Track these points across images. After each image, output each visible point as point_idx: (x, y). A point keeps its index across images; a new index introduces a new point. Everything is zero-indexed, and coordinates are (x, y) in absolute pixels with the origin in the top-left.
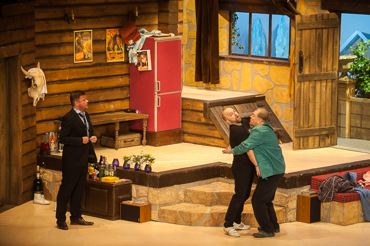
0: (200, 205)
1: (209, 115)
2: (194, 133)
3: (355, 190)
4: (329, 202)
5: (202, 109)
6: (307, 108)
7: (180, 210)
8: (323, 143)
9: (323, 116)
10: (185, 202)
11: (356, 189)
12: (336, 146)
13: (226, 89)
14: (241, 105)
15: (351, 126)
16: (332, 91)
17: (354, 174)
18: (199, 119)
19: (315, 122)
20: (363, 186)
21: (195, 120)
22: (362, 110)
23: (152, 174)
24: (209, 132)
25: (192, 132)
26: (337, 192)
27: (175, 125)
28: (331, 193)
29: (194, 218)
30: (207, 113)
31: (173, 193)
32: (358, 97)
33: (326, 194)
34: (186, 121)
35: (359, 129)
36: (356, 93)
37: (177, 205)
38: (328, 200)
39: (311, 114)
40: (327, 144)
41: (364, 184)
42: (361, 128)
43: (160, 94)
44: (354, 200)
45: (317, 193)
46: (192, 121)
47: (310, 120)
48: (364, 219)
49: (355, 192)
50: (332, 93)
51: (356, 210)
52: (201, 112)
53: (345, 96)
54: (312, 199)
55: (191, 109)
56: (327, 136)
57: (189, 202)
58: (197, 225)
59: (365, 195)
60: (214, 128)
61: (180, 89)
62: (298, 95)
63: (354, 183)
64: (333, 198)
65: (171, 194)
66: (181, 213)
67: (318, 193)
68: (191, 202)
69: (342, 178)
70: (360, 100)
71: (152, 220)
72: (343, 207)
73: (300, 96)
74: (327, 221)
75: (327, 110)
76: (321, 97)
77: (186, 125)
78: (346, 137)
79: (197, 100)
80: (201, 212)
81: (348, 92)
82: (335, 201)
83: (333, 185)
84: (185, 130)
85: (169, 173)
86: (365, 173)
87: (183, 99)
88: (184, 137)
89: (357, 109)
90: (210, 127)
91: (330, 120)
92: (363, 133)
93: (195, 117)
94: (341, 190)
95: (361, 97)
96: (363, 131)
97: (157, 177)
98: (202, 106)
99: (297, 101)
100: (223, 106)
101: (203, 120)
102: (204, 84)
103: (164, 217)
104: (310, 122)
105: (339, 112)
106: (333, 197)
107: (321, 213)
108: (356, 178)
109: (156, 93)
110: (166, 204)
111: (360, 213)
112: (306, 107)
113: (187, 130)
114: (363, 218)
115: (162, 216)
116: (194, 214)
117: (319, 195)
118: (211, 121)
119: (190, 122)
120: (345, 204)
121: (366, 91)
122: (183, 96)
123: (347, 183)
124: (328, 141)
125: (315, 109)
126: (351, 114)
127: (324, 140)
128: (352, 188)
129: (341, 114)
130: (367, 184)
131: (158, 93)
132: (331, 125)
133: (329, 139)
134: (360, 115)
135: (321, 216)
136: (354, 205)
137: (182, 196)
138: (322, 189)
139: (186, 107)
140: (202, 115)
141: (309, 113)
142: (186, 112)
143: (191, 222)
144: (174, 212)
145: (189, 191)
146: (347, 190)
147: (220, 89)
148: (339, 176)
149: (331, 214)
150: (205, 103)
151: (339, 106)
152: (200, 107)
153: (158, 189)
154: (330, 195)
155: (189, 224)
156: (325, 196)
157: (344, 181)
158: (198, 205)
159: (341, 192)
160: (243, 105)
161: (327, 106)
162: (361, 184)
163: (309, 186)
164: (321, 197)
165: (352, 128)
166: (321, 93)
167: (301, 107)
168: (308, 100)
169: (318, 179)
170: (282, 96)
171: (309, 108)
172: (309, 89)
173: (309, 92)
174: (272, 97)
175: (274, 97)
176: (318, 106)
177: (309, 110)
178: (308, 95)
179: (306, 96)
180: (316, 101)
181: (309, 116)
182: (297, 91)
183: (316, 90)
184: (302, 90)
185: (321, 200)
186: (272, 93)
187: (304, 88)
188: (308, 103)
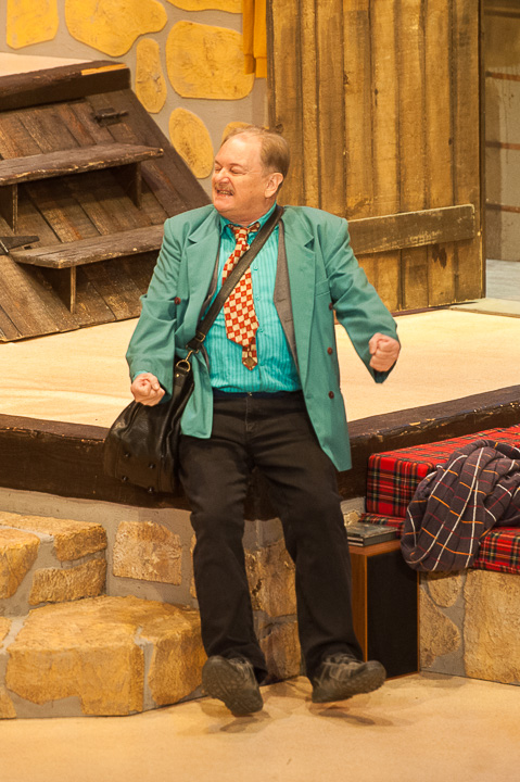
4: (455, 573)
6: (337, 119)
8: (420, 289)
9: (413, 158)
12: (480, 304)
16: (452, 32)
19: (375, 190)
26: (496, 526)
28: (464, 529)
33: (442, 539)
38: (452, 568)
39: (356, 150)
40: (436, 293)
45: (396, 536)
47: (352, 180)
50: (452, 43)
54: (373, 562)
56: (437, 252)
62: (290, 60)
64: (477, 555)
67: (405, 534)
69: (514, 455)
73: (299, 63)
74: (455, 669)
75: (433, 128)
76: (399, 62)
82: (486, 568)
83: (475, 489)
91: (448, 173)
94: (513, 515)
99: (285, 91)
104: (351, 189)
105: (488, 137)
106: (478, 550)
107: (422, 632)
112: (329, 114)
117: (410, 541)
124: (442, 278)
125: (371, 124)
127: (421, 274)
129: (498, 145)
132: (454, 201)
133: (449, 271)
135: (423, 643)
138: (420, 511)
141: (345, 146)
148: (500, 448)
149: (471, 632)
151: (488, 109)
154: (459, 541)
156: (436, 549)
159: (515, 525)
160: (20, 115)
161: (433, 109)
163: (358, 502)
164: (418, 553)
166: (398, 46)
167: (308, 116)
168: (338, 80)
169: (403, 466)
170: (212, 67)
171: (344, 118)
172: (342, 27)
173: (342, 40)
174: (166, 71)
175: (171, 73)
176: (385, 108)
177: (344, 129)
178: (336, 57)
179: (329, 60)
180: (379, 86)
181: (345, 161)
182: (283, 38)
183: (376, 30)
184: (308, 35)
185: (418, 565)
186: (162, 54)
187: (316, 24)
188: (339, 97)
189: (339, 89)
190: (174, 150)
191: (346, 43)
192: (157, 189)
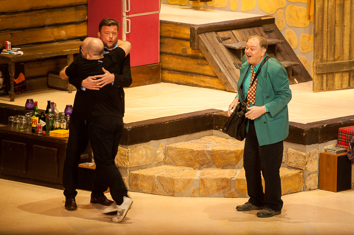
0: (186, 168)
1: (198, 44)
2: (178, 69)
5: (188, 36)
6: (333, 34)
7: (158, 175)
10: (165, 163)
13: (221, 9)
14: (241, 31)
18: (184, 50)
19: (343, 53)
21: (179, 52)
24: (198, 68)
25: (175, 68)
27: (151, 59)
29: (178, 186)
30: (194, 42)
31: (149, 152)
34: (166, 53)
37: (154, 168)
39: (338, 42)
43: (130, 16)
45: (346, 151)
46: (174, 52)
47: (336, 51)
52: (187, 40)
54: (339, 158)
55: (172, 36)
57: (170, 164)
58: (182, 196)
60: (205, 62)
61: (158, 9)
62: (320, 17)
65: (147, 153)
66: (160, 178)
67: (348, 150)
68: (173, 163)
73: (323, 18)
76: (351, 18)
77: (166, 58)
79: (181, 24)
80: (188, 178)
84: (165, 65)
85: (143, 124)
87: (162, 22)
88: (164, 75)
90: (199, 61)
93: (178, 48)
97: (126, 129)
98: (188, 32)
99: (318, 25)
100: (216, 32)
101: (190, 51)
102: (191, 2)
103: (136, 185)
104: (336, 53)
107: (352, 178)
109: (124, 14)
110: (139, 167)
112: (331, 32)
113: (167, 66)
115: (134, 183)
116: (178, 180)
117: (350, 153)
118: (201, 52)
119: (171, 54)
122: (161, 18)
125: (342, 35)
131: (127, 14)
135: (353, 181)
137: (162, 156)
138: (353, 144)
139: (166, 34)
140: (188, 44)
141: (335, 41)
142: (166, 41)
143: (174, 192)
144: (151, 178)
145: (171, 148)
147: (213, 8)
150: (192, 28)
152: (185, 34)
153: (128, 147)
155: (171, 194)
158: (183, 168)
160: (244, 30)
163: (336, 141)
164: (352, 156)
166: (351, 14)
167: (324, 32)
168: (334, 23)
169: (348, 131)
170: (298, 18)
171: (335, 33)
172: (335, 8)
173: (335, 12)
174: (285, 19)
175: (286, 19)
176: (347, 31)
177: (335, 36)
178: (333, 16)
179: (331, 17)
180: (345, 24)
181: (335, 45)
182: (319, 11)
183: (345, 9)
184: (326, 9)
185: (352, 159)
186: (284, 14)
187: (328, 7)
188: (334, 27)
189: (334, 25)
190: (286, 41)
191: (336, 12)
192: (281, 51)
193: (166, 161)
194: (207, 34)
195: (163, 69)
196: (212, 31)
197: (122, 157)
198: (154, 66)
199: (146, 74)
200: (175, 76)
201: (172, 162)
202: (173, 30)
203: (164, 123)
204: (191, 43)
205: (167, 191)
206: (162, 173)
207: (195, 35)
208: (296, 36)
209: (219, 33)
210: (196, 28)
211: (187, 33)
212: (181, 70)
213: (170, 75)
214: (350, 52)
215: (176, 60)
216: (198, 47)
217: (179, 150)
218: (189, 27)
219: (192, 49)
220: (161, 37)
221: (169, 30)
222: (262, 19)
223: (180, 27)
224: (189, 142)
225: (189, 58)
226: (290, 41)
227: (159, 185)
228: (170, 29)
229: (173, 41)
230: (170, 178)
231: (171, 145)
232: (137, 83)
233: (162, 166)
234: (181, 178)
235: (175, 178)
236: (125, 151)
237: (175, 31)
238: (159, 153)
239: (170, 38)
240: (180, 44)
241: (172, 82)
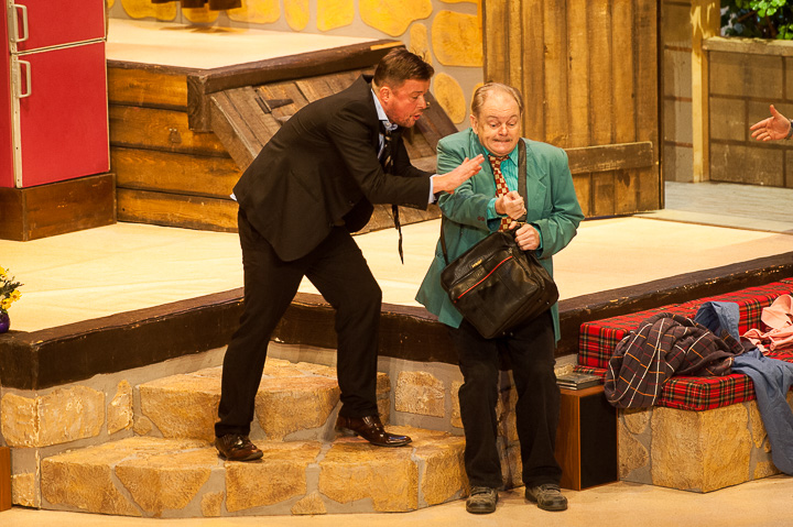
0: (190, 442)
1: (210, 119)
2: (159, 187)
3: (735, 364)
4: (645, 410)
5: (183, 101)
6: (538, 78)
7: (118, 463)
8: (607, 202)
9: (601, 107)
10: (135, 433)
11: (739, 360)
12: (659, 213)
13: (266, 26)
14: (320, 81)
15: (711, 141)
16: (635, 17)
17: (729, 309)
18: (174, 137)
19: (570, 129)
20: (762, 348)
21: (160, 141)
22: (748, 81)
23: (10, 340)
24: (211, 182)
25: (151, 183)
26: (674, 375)
27: (88, 161)
28: (651, 377)
29: (170, 490)
30: (199, 115)
31: (91, 405)
32: (733, 33)
33: (635, 384)
34: (127, 147)
35: (740, 150)
36: (724, 21)
37: (106, 446)
38: (642, 405)
39: (553, 99)
40: (621, 205)
41: (765, 342)
42: (746, 143)
43: (29, 52)
44: (735, 401)
45: (601, 382)
46: (147, 142)
47: (550, 122)
48: (773, 467)
49: (734, 370)
50: (635, 26)
51: (743, 435)
52: (179, 109)
53: (686, 33)
54: (584, 400)
55: (141, 100)
56: (622, 175)
57: (149, 433)
58: (180, 515)
59: (772, 379)
60: (228, 165)
61: (101, 31)
62: (500, 34)
63: (731, 341)
64: (660, 396)
65: (85, 407)
66: (122, 472)
67: (607, 381)
68: (155, 431)
69: (687, 324)
70: (741, 44)
71: (19, 506)
72: (697, 425)
73: (507, 37)
74: (644, 478)
75: (618, 86)
76: (590, 38)
77: (128, 159)
78: (696, 178)
79: (164, 70)
80: (196, 468)
81: (696, 18)
82: (667, 406)
83: (659, 348)
84: (124, 178)
85: (73, 333)
86: (769, 302)
87: (113, 66)
88: (123, 203)
89: (729, 78)
90: (215, 164)
91: (631, 118)
92: (753, 164)
93: (156, 131)
94: (687, 368)
95: (742, 35)
96: (755, 155)
97: (29, 348)
98: (181, 88)
99: (495, 57)
100: (256, 85)
101: (188, 139)
102: (187, 12)
103: (61, 492)
104: (550, 128)
105: (666, 92)
106: (661, 393)
107: (620, 452)
108: (737, 322)
109: (14, 48)
110: (67, 445)
111: (758, 444)
112: (532, 74)
113: (131, 179)
114: (766, 464)
115: (55, 487)
116: (168, 475)
117: (611, 386)
118: (217, 140)
119: (140, 147)
120: (704, 415)
121: (761, 14)
122: (111, 55)
123: (705, 342)
124: (627, 195)
125: (566, 82)
126: (710, 95)
127: (609, 191)
128: (722, 359)
129: (673, 99)
130: (776, 343)
131: (21, 47)
132: (636, 139)
133: (632, 189)
134: (743, 98)
135: (621, 460)
136: (733, 417)
137: (124, 415)
138: (618, 365)
139: (126, 96)
140: (183, 120)
141: (544, 98)
142: (126, 113)
143: (160, 506)
144: (98, 472)
145: (149, 393)
146: (707, 364)
147: (244, 25)
148: (677, 319)
149: (656, 453)
150: (191, 77)
151: (666, 73)
152: (175, 94)
153: (36, 393)
154: (647, 386)
155: (151, 511)
156: (630, 391)
157: (695, 334)
158: (180, 443)
159: (688, 375)
161: (618, 72)
162: (754, 342)
163: (573, 358)
164: (617, 395)
165: (714, 147)
166: (589, 26)
167: (513, 75)
168: (539, 50)
169: (605, 332)
170: (465, 43)
171: (544, 78)
172: (543, 12)
173: (543, 21)
174: (431, 46)
175: (435, 48)
176: (578, 71)
177: (544, 84)
178: (538, 33)
179: (532, 35)
180: (573, 54)
181: (545, 108)
182: (494, 19)
183: (571, 15)
184: (515, 16)
185: (617, 403)
186: (429, 34)
187: (521, 8)
188: (540, 62)
189: (540, 55)
190: (437, 103)
191: (547, 23)
192: (425, 131)
193: (136, 426)
194: (231, 92)
195: (121, 188)
196: (243, 86)
197: (21, 421)
198: (97, 181)
199: (75, 201)
200: (152, 205)
201: (152, 427)
202: (143, 84)
203: (129, 327)
204: (190, 117)
205: (143, 504)
206: (128, 458)
207: (199, 96)
208: (461, 91)
209: (262, 89)
210: (202, 77)
211: (179, 91)
212: (168, 187)
213: (139, 202)
214: (590, 125)
215: (153, 162)
216: (209, 126)
217: (170, 396)
218: (185, 77)
219: (195, 133)
220: (112, 104)
221: (132, 86)
222: (373, 48)
223: (160, 77)
224: (195, 374)
225: (187, 157)
226: (448, 105)
227: (119, 492)
228: (136, 83)
229: (145, 113)
230: (149, 471)
231: (148, 385)
232: (53, 227)
233: (126, 440)
234: (177, 468)
235: (163, 469)
236: (27, 404)
237: (147, 89)
238: (118, 406)
239: (136, 105)
240: (161, 120)
241: (144, 221)
